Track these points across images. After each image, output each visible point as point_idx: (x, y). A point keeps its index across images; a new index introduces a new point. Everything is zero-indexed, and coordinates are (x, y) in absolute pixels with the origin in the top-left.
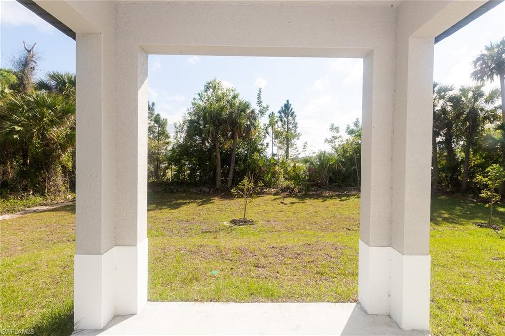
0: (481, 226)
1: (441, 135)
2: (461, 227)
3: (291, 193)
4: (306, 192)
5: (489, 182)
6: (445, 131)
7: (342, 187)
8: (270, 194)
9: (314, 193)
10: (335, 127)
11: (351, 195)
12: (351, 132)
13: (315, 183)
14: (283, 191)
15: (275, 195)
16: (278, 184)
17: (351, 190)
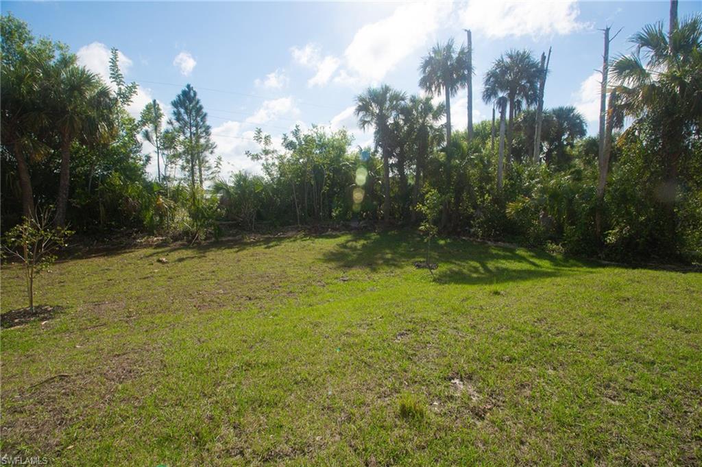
0: (419, 267)
1: (394, 156)
2: (398, 271)
3: (189, 242)
4: (217, 239)
5: (428, 211)
6: (398, 150)
7: (275, 226)
8: (149, 245)
9: (230, 238)
10: (263, 135)
11: (284, 238)
12: (290, 145)
13: (234, 222)
14: (175, 239)
15: (158, 246)
16: (169, 227)
17: (288, 231)
